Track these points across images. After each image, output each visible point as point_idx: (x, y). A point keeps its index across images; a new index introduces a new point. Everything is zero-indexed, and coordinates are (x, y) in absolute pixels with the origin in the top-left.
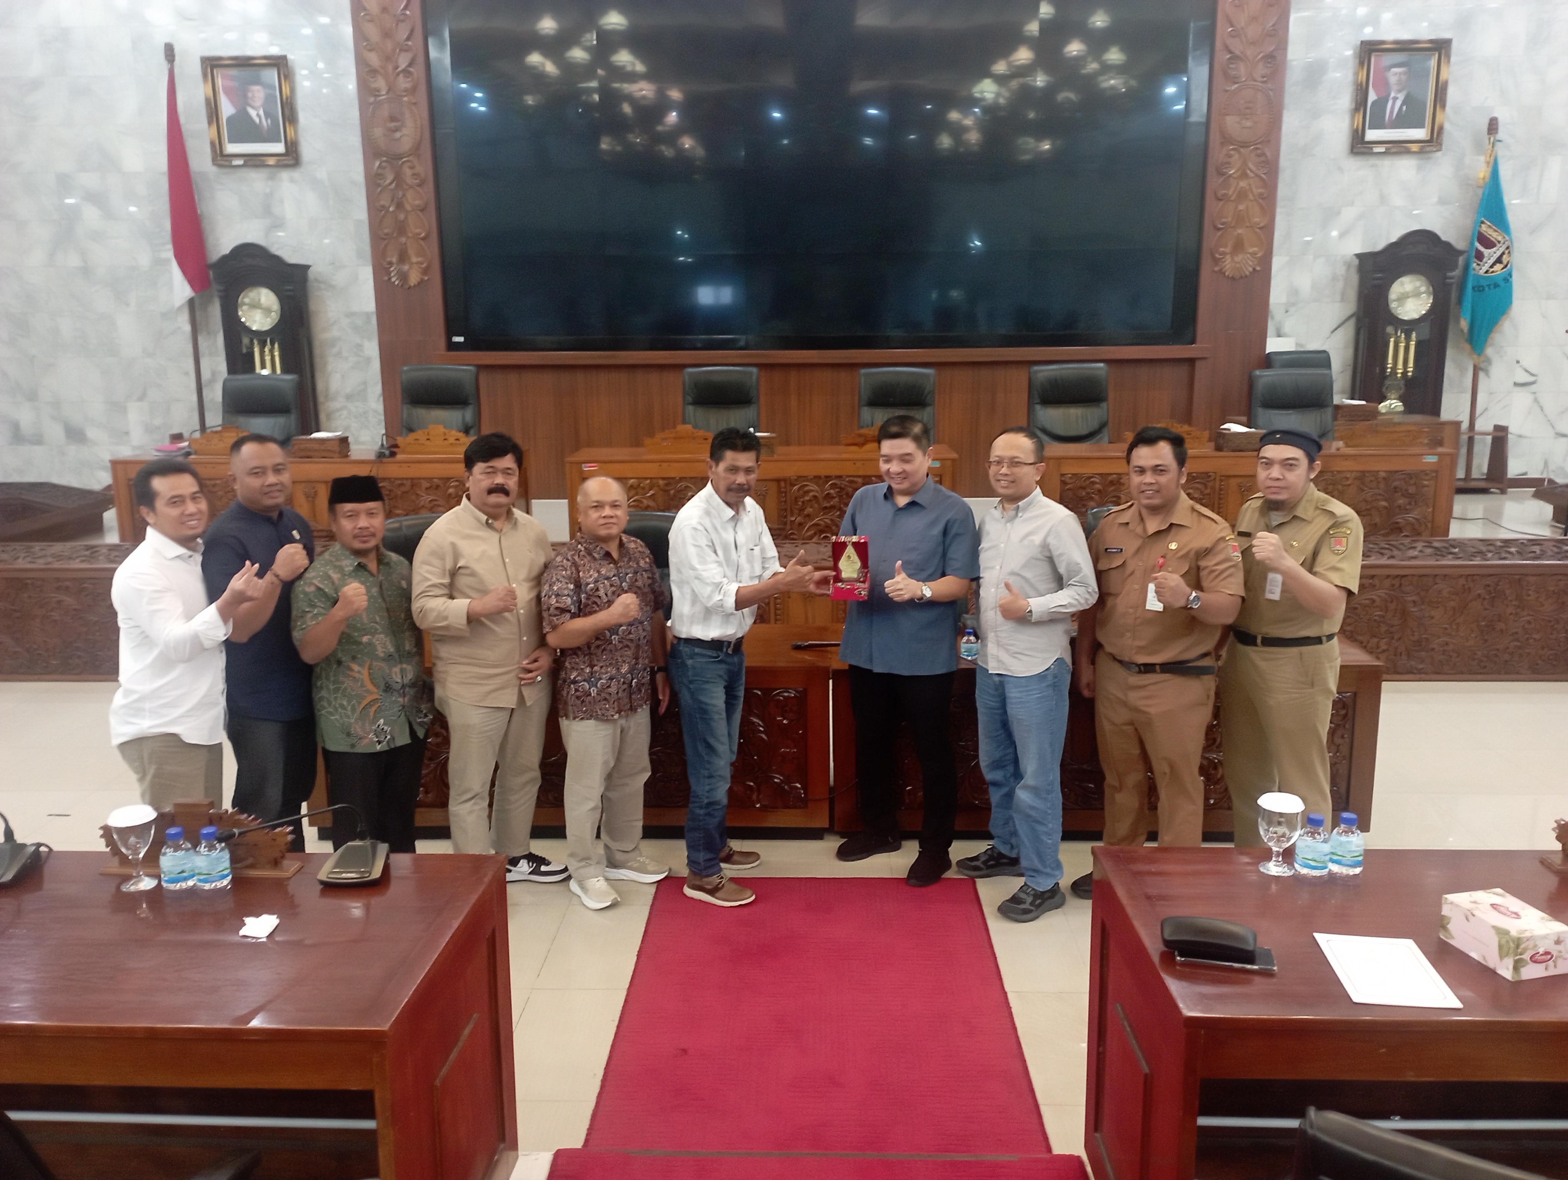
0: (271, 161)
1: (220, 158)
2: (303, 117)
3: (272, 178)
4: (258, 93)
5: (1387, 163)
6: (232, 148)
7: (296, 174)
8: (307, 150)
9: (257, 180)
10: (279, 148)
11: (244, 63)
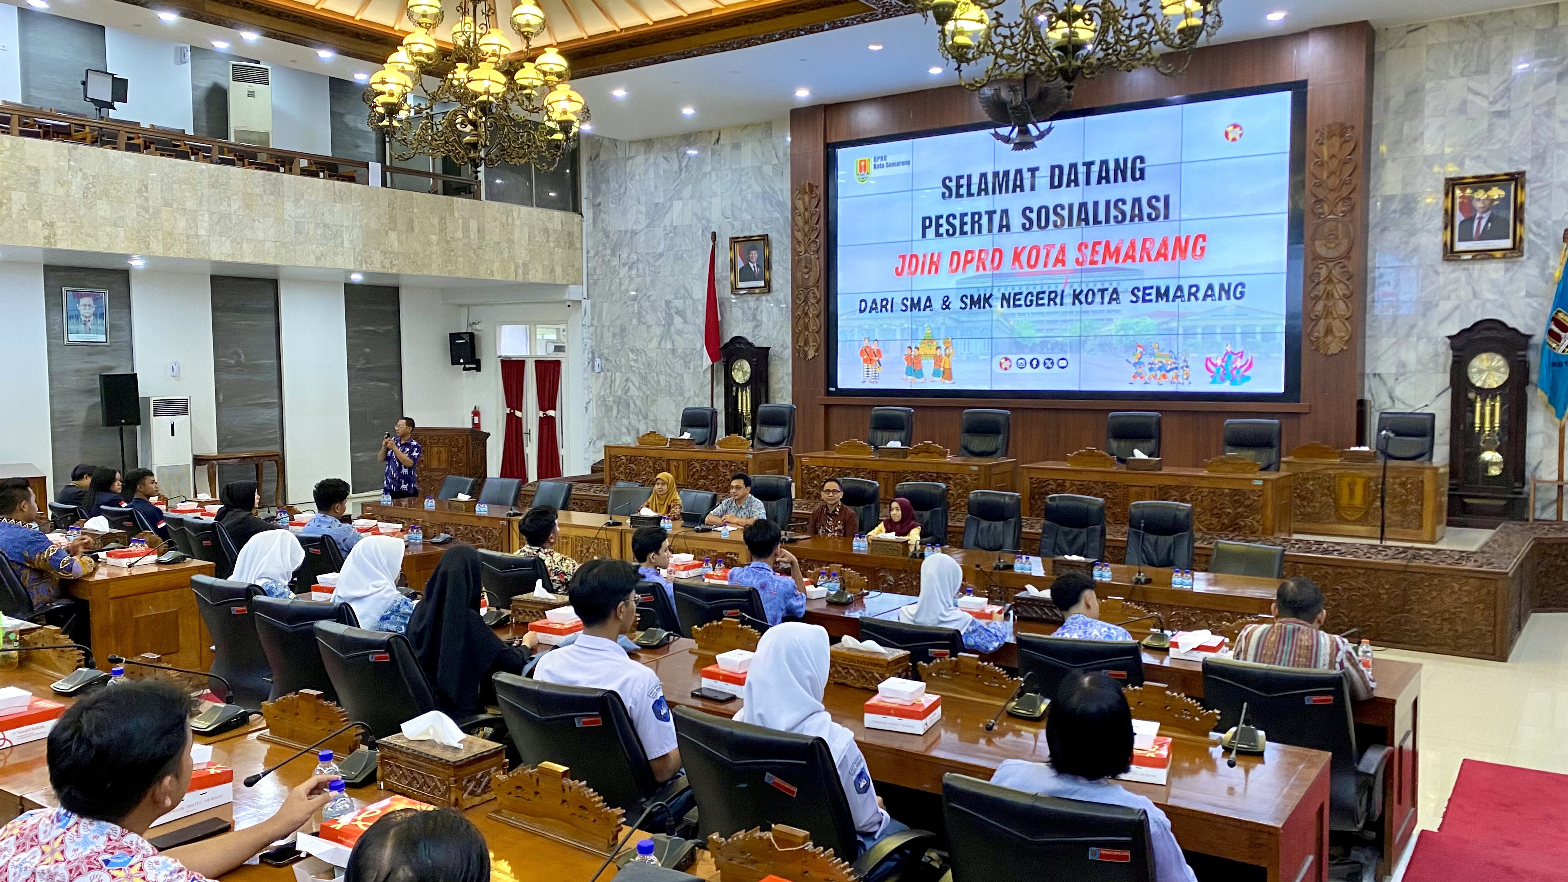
0: (757, 291)
1: (735, 289)
2: (775, 266)
3: (757, 300)
4: (754, 255)
5: (1477, 266)
6: (741, 285)
7: (769, 298)
8: (775, 285)
9: (751, 301)
10: (762, 283)
11: (748, 239)
